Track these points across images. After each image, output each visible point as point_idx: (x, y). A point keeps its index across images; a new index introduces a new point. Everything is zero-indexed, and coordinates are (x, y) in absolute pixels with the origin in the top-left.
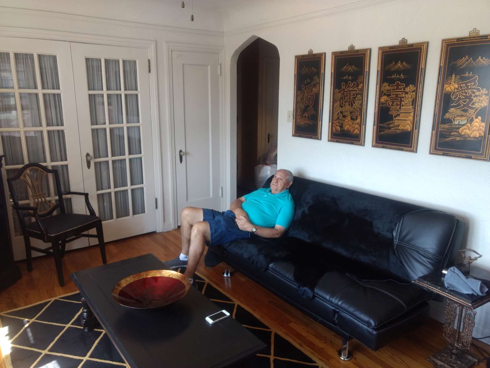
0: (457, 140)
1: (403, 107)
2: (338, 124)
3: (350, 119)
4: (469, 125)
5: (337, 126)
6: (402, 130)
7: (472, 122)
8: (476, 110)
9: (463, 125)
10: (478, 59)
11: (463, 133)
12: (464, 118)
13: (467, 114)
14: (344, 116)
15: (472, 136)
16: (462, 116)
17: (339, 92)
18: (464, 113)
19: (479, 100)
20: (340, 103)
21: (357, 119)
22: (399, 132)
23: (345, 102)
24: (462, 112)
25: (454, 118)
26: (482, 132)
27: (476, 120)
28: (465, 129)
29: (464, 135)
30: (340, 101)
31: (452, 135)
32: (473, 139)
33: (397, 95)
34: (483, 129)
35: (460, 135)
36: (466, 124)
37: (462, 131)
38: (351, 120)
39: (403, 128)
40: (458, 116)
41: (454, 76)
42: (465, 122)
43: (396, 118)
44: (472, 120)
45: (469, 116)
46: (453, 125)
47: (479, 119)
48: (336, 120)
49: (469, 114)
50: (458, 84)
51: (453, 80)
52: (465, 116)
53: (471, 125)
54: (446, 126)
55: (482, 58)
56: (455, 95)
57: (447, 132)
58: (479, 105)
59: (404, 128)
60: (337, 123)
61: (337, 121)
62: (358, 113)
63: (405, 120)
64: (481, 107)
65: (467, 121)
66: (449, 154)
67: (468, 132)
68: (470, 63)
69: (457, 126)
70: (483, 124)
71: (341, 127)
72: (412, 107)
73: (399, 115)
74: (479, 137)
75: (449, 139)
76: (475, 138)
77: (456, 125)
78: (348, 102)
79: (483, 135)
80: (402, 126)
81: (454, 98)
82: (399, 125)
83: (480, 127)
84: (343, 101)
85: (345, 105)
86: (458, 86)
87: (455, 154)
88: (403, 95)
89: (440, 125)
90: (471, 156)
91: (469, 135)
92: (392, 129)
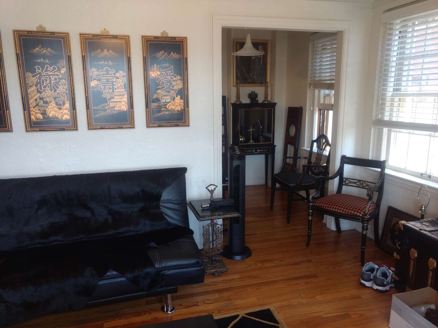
0: (166, 114)
1: (116, 90)
2: (38, 111)
3: (54, 105)
4: (173, 102)
5: (36, 113)
6: (118, 110)
7: (174, 100)
8: (176, 91)
9: (169, 102)
10: (171, 54)
11: (169, 109)
12: (168, 97)
13: (170, 94)
14: (46, 103)
15: (176, 110)
16: (167, 95)
17: (33, 76)
18: (168, 94)
19: (177, 83)
20: (38, 89)
21: (64, 104)
22: (116, 112)
23: (45, 87)
24: (166, 93)
25: (161, 97)
26: (182, 107)
27: (176, 98)
28: (170, 105)
29: (171, 110)
30: (36, 86)
31: (162, 111)
32: (177, 112)
33: (108, 80)
34: (183, 104)
35: (168, 110)
36: (171, 101)
37: (169, 107)
38: (56, 105)
39: (118, 108)
40: (164, 96)
41: (155, 65)
42: (170, 100)
43: (111, 101)
44: (174, 99)
45: (172, 95)
46: (161, 103)
47: (179, 98)
48: (34, 108)
49: (172, 94)
50: (159, 72)
51: (155, 68)
52: (169, 95)
53: (174, 101)
54: (156, 104)
55: (174, 53)
56: (159, 80)
57: (158, 109)
58: (177, 87)
59: (120, 108)
60: (36, 110)
61: (36, 108)
62: (65, 98)
63: (119, 102)
64: (178, 88)
65: (171, 99)
66: (162, 126)
67: (173, 107)
68: (166, 56)
69: (165, 104)
70: (182, 101)
71: (44, 113)
72: (124, 90)
73: (113, 98)
74: (180, 110)
75: (160, 114)
76: (178, 111)
77: (164, 102)
78: (48, 87)
79: (183, 108)
80: (118, 107)
81: (159, 82)
82: (114, 107)
83: (180, 103)
84: (41, 86)
85: (44, 90)
86: (160, 73)
87: (167, 125)
88: (115, 80)
89: (151, 104)
90: (178, 125)
91: (174, 109)
92: (107, 111)
